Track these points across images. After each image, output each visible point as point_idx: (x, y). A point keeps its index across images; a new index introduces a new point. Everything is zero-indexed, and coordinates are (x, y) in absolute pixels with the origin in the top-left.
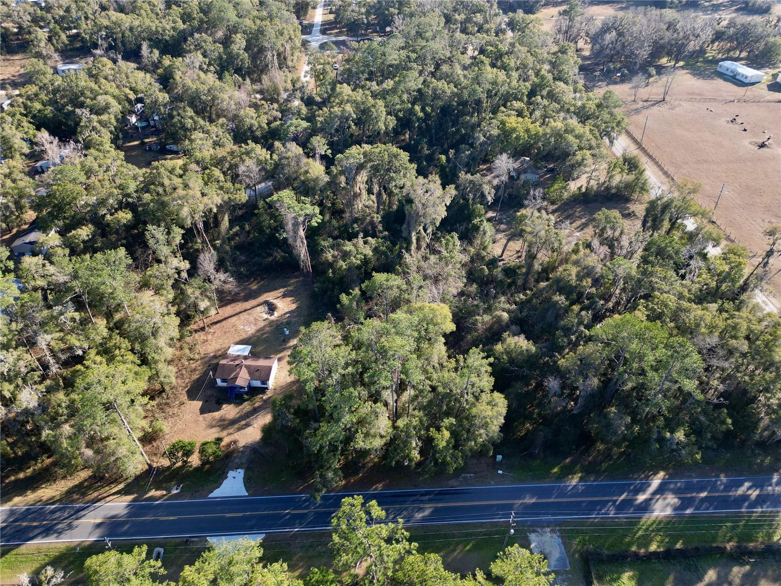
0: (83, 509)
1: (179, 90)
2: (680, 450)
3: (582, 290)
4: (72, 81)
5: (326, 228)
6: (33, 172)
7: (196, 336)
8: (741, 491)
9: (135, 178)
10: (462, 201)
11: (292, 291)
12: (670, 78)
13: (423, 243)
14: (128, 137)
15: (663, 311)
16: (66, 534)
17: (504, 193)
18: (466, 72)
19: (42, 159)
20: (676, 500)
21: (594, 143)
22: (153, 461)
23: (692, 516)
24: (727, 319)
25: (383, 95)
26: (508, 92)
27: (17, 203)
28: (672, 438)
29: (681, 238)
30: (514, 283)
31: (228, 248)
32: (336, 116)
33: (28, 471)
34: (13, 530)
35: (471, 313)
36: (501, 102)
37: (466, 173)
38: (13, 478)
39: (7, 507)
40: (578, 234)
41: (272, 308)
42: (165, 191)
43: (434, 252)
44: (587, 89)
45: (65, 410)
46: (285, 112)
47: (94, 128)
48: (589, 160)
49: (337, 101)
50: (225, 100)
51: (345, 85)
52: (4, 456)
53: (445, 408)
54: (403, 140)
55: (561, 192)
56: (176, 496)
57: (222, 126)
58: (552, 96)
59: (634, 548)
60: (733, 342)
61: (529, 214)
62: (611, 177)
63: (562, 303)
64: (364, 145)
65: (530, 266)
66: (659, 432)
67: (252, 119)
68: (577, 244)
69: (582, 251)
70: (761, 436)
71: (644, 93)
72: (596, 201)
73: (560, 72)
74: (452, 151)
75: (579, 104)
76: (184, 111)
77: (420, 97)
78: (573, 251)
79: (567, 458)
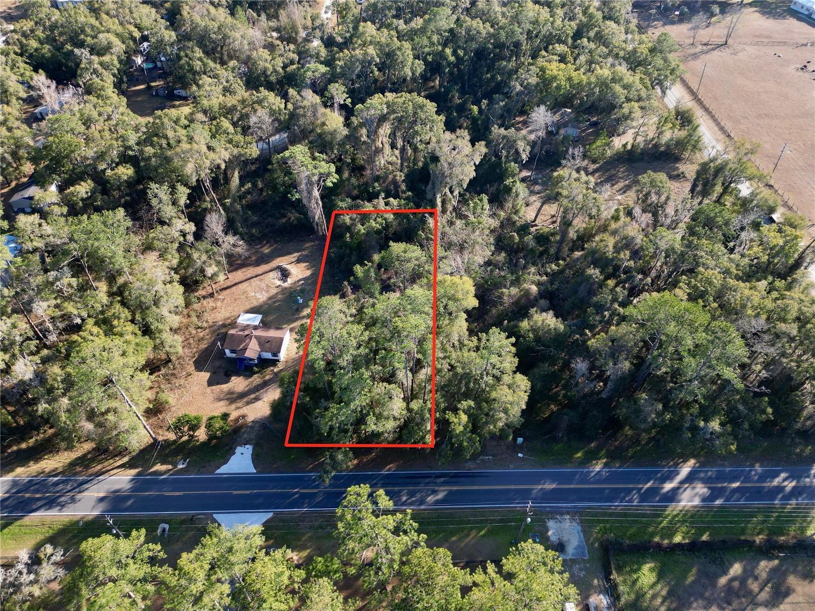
0: (87, 482)
1: (187, 27)
2: (714, 440)
3: (619, 263)
4: (70, 16)
5: (344, 186)
6: (33, 119)
7: (205, 302)
8: (776, 482)
9: (137, 129)
10: (494, 159)
11: (306, 256)
12: (736, 17)
13: (449, 206)
14: (133, 81)
15: (707, 290)
16: (68, 508)
17: (541, 150)
18: (504, 9)
19: (41, 105)
20: (706, 490)
21: (643, 93)
22: (159, 434)
23: (721, 507)
24: (777, 299)
25: (410, 36)
26: (551, 34)
27: (14, 154)
28: (706, 427)
29: (734, 204)
30: (546, 251)
31: (239, 207)
32: (358, 60)
33: (31, 441)
34: (15, 502)
35: (498, 285)
36: (543, 45)
37: (499, 127)
38: (15, 448)
39: (9, 477)
40: (619, 197)
41: (285, 274)
42: (168, 144)
43: (461, 216)
44: (641, 29)
45: (60, 383)
46: (303, 54)
47: (95, 71)
48: (638, 113)
49: (359, 42)
50: (237, 40)
51: (369, 23)
52: (5, 425)
53: (463, 389)
54: (433, 87)
55: (604, 150)
56: (181, 471)
57: (233, 69)
58: (600, 38)
59: (657, 539)
60: (782, 327)
61: (567, 175)
62: (661, 133)
63: (597, 277)
64: (387, 94)
65: (564, 233)
66: (692, 420)
67: (266, 61)
68: (617, 210)
69: (623, 218)
70: (804, 425)
71: (704, 34)
72: (642, 160)
73: (611, 9)
74: (485, 102)
75: (630, 48)
76: (193, 52)
77: (452, 38)
78: (613, 217)
79: (592, 442)
